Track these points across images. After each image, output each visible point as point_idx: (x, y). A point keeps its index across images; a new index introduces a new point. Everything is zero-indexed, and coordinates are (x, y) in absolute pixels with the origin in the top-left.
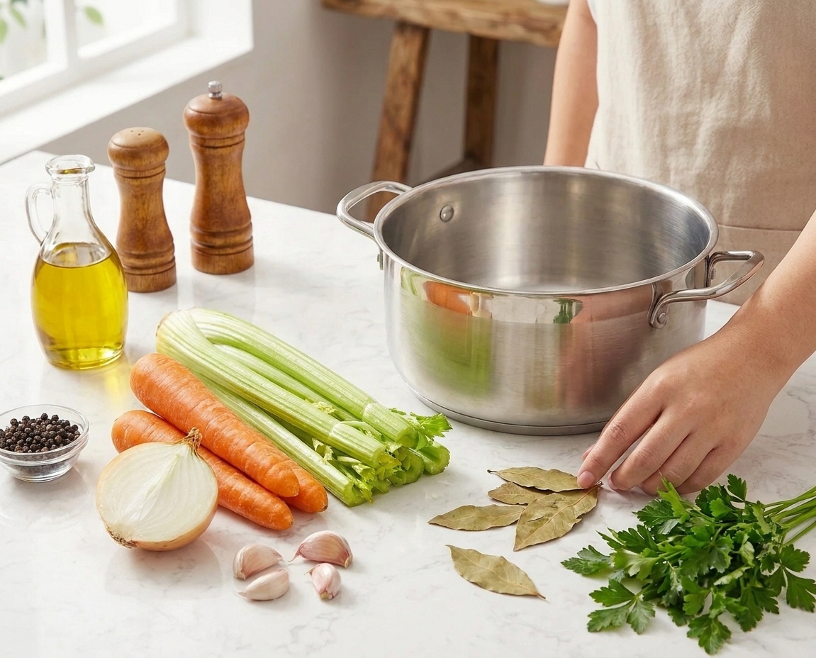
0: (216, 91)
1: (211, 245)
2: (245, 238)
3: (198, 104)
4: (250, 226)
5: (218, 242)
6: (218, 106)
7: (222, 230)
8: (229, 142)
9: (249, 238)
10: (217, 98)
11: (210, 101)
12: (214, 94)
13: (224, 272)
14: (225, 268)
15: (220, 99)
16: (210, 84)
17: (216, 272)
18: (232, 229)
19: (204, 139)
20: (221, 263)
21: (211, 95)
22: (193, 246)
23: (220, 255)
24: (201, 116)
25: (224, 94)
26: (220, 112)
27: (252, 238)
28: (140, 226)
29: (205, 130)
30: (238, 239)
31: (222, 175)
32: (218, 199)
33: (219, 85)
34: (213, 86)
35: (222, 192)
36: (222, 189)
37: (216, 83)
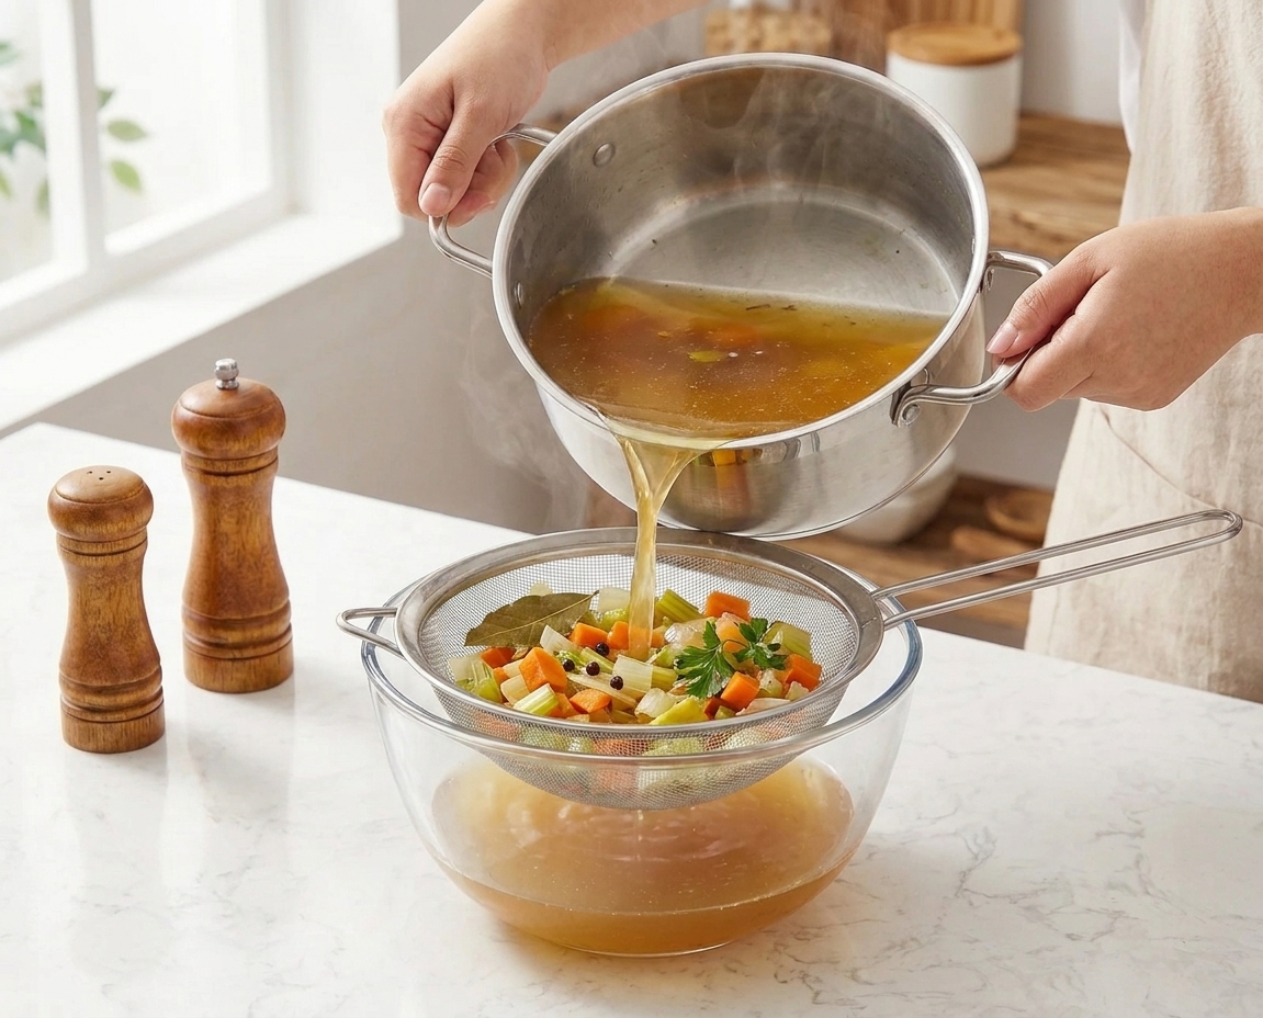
0: (228, 378)
1: (223, 642)
2: (278, 629)
3: (198, 398)
4: (286, 608)
5: (233, 637)
6: (232, 402)
7: (239, 617)
8: (251, 465)
9: (282, 628)
10: (229, 389)
11: (218, 393)
12: (225, 381)
13: (243, 689)
14: (245, 681)
15: (233, 390)
16: (219, 363)
17: (227, 689)
18: (256, 615)
19: (208, 460)
20: (235, 673)
21: (219, 383)
22: (188, 646)
23: (234, 660)
24: (201, 420)
25: (243, 382)
26: (231, 415)
27: (290, 628)
28: (103, 637)
29: (211, 444)
30: (268, 631)
31: (239, 522)
32: (231, 564)
33: (234, 367)
34: (222, 368)
35: (239, 550)
36: (239, 546)
37: (228, 362)
